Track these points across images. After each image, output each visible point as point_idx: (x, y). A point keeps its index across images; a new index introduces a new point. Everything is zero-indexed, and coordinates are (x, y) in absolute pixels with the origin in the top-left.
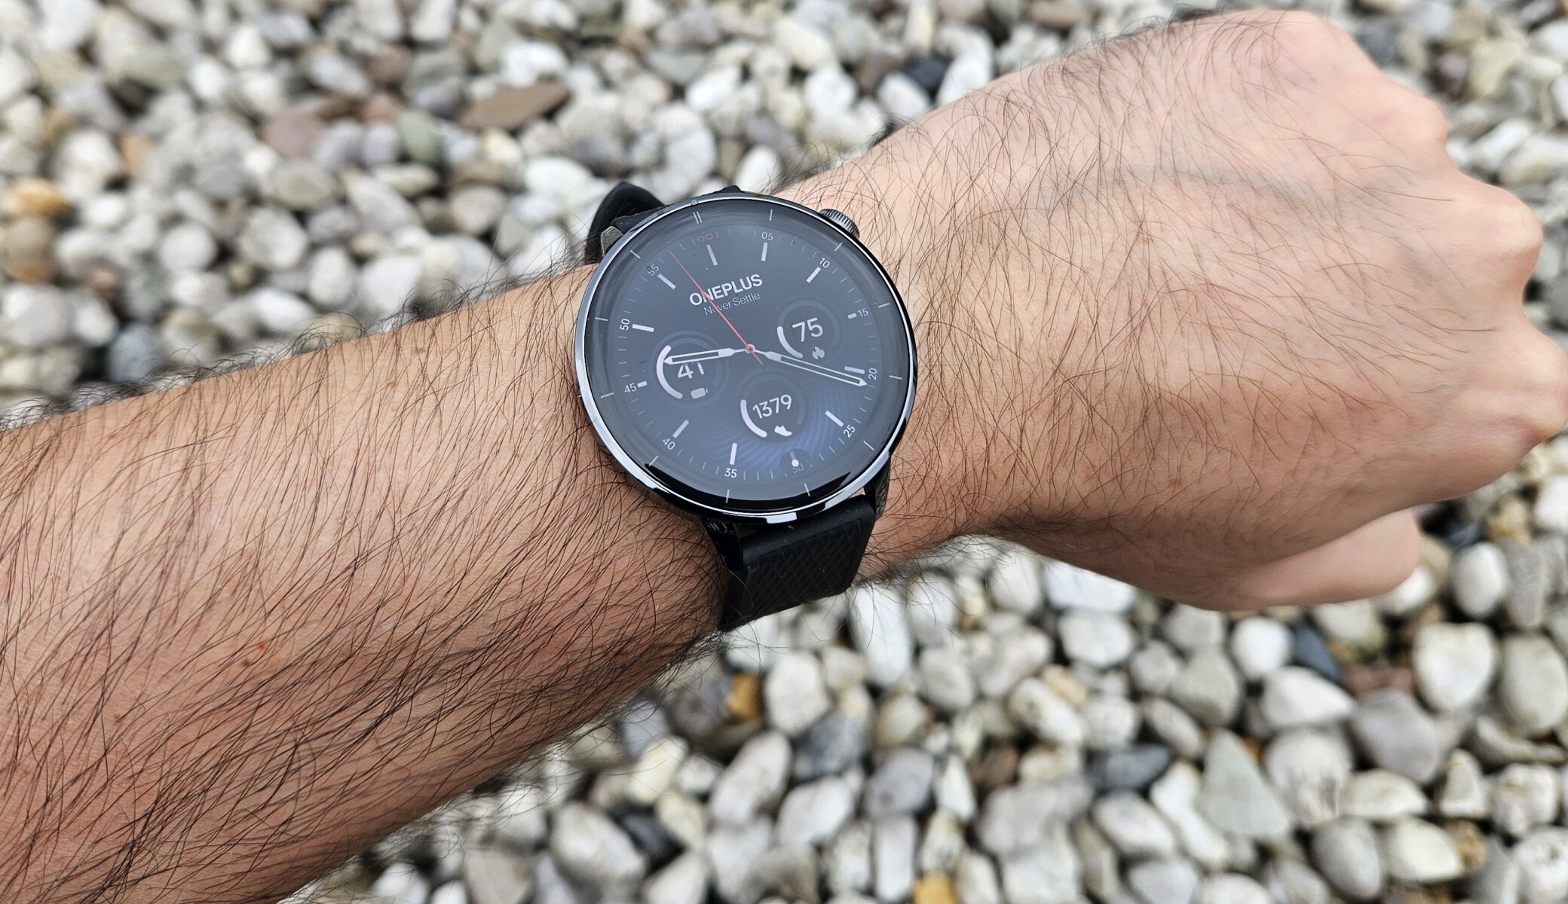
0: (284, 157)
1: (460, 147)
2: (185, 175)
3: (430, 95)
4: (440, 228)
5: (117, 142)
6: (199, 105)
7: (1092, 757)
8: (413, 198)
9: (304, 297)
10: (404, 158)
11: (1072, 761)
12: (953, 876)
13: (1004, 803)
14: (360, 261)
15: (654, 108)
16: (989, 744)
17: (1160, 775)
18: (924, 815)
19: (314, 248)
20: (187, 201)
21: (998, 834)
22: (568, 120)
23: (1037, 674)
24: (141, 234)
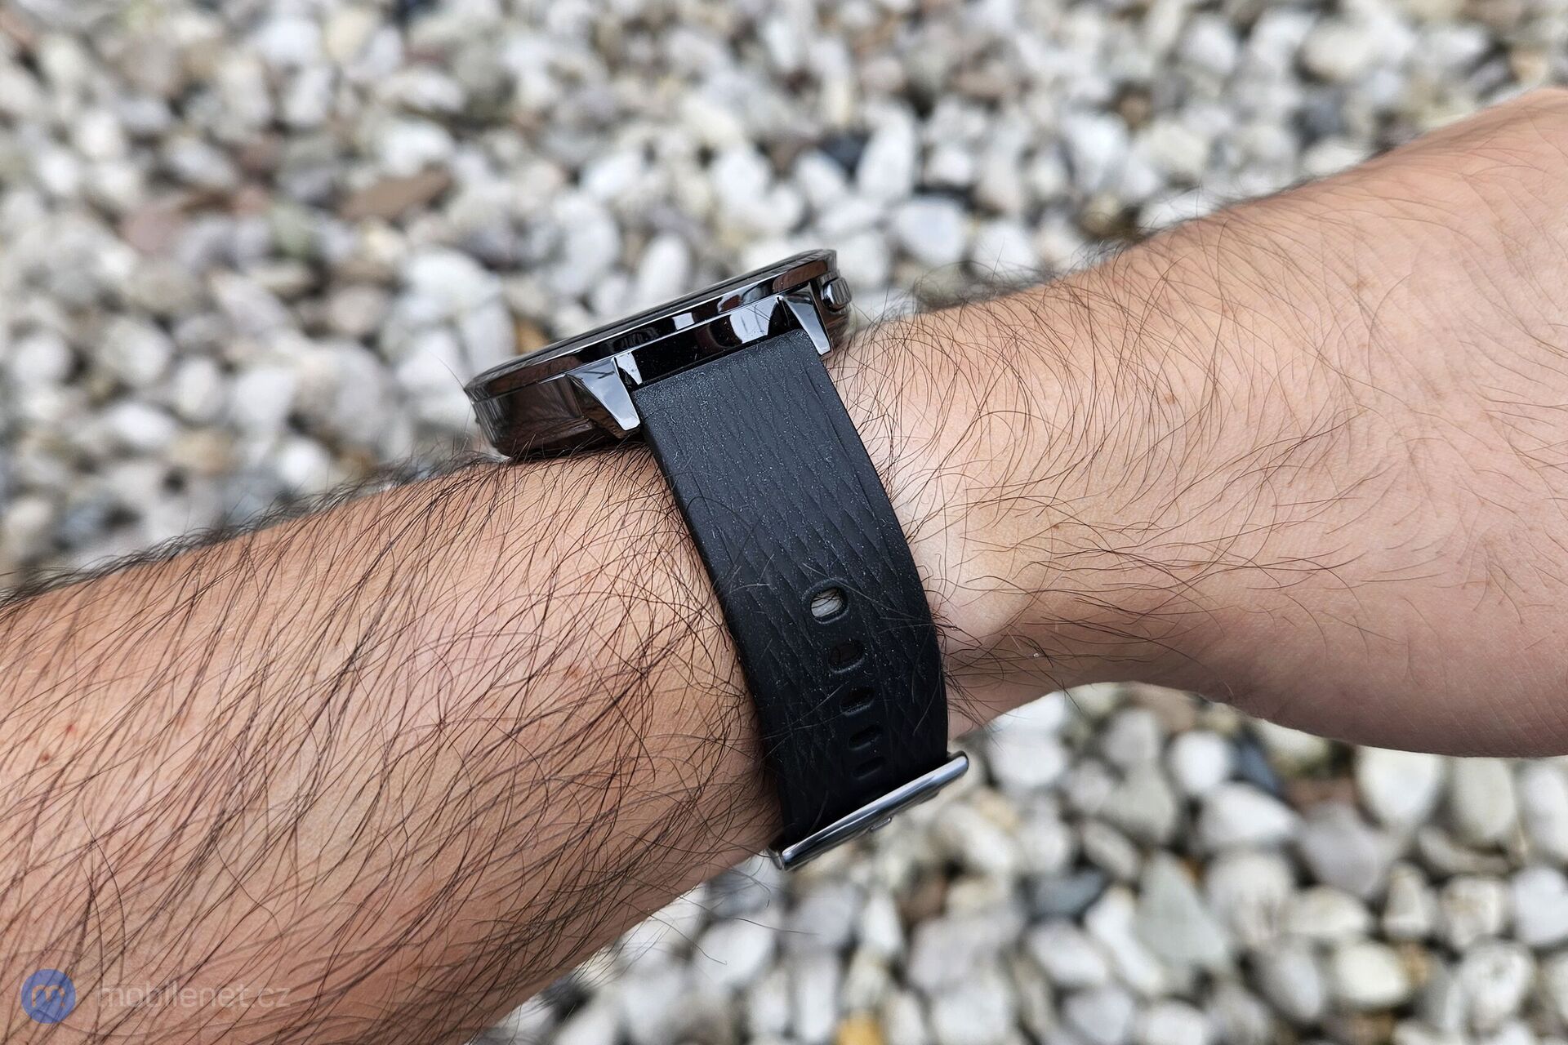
0: (146, 256)
1: (337, 242)
2: (36, 280)
3: (304, 185)
4: (317, 332)
6: (51, 203)
7: (1026, 886)
8: (289, 299)
9: (170, 411)
10: (276, 254)
11: (1001, 890)
12: (878, 1015)
13: (933, 938)
14: (229, 369)
15: (552, 196)
16: (917, 876)
17: (1093, 902)
18: (848, 952)
19: (178, 358)
20: (41, 309)
21: (926, 969)
22: (457, 210)
23: (965, 798)
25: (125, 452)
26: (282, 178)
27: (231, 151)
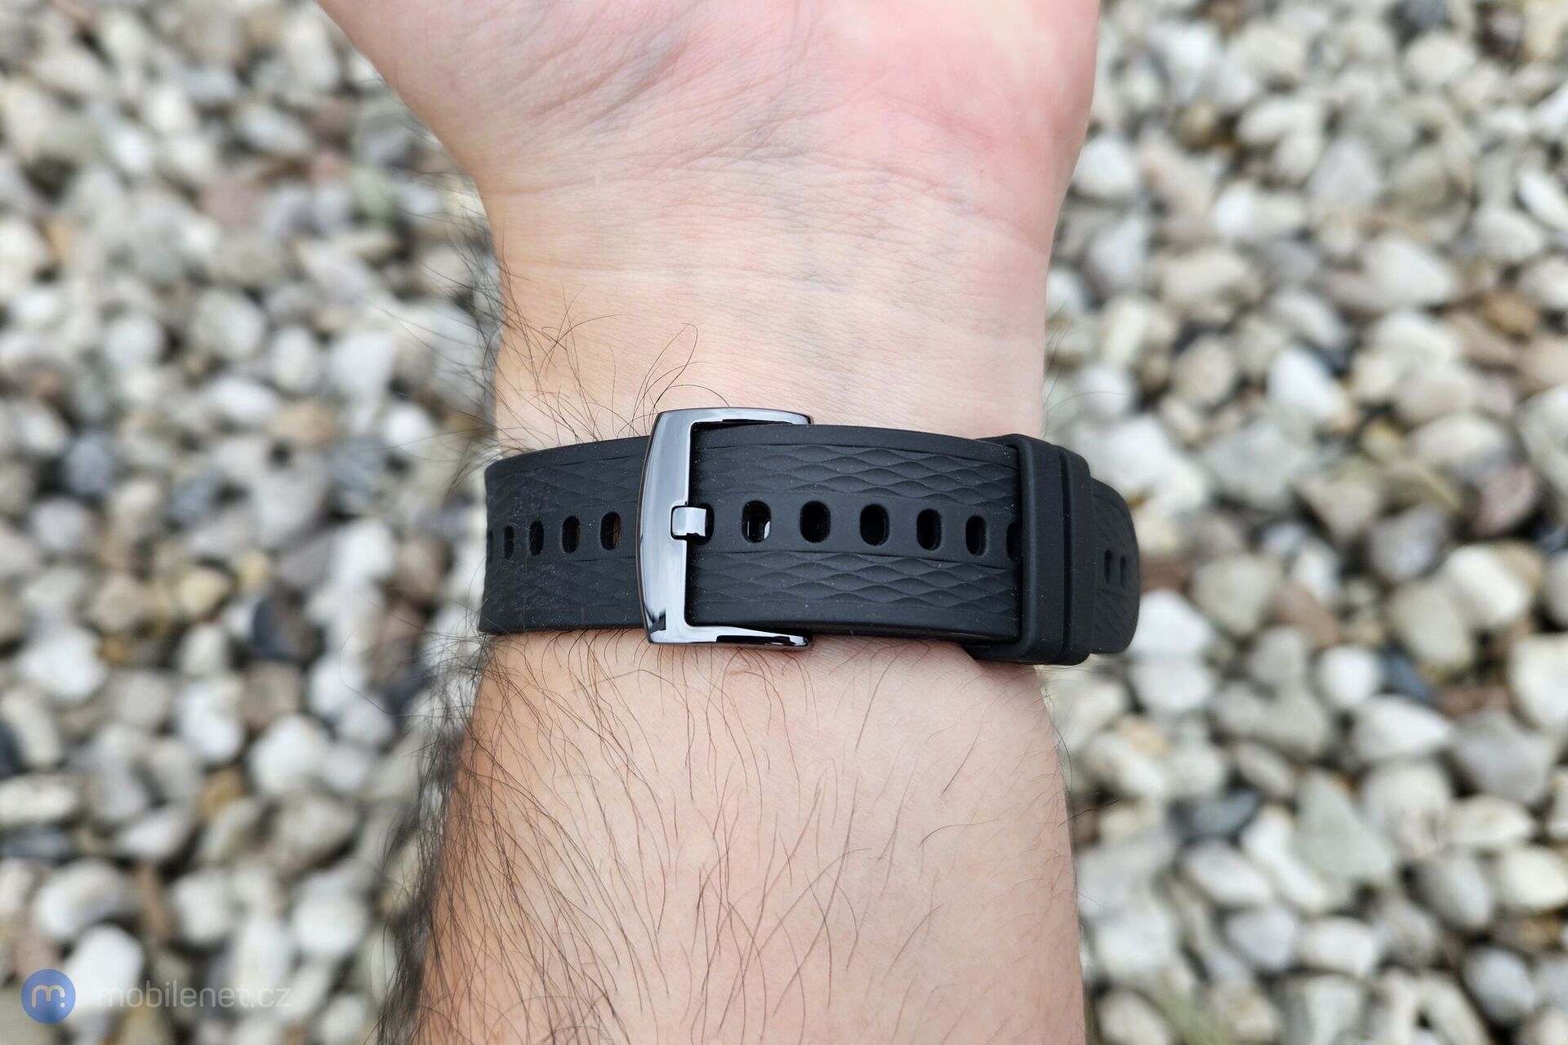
1: (421, 202)
2: (120, 260)
3: (381, 146)
4: (409, 294)
5: (41, 228)
6: (127, 181)
7: (1180, 812)
8: (376, 264)
9: (269, 383)
10: (358, 218)
11: (1153, 816)
14: (324, 338)
17: (1248, 822)
19: (273, 328)
20: (128, 289)
23: (1109, 727)
24: (79, 330)
25: (228, 427)
26: (357, 140)
27: (302, 115)
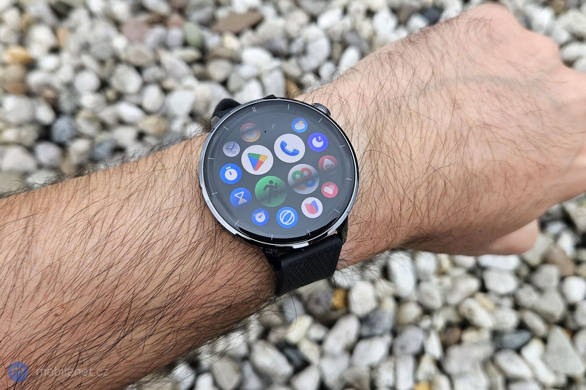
0: (131, 41)
1: (212, 41)
2: (86, 47)
3: (198, 15)
4: (203, 78)
5: (54, 31)
6: (92, 15)
7: (496, 334)
8: (190, 63)
9: (140, 106)
10: (185, 44)
11: (486, 335)
12: (431, 383)
13: (455, 352)
14: (166, 91)
15: (302, 26)
16: (449, 325)
17: (526, 344)
18: (419, 356)
19: (145, 84)
20: (87, 60)
21: (452, 366)
22: (262, 30)
23: (472, 296)
24: (66, 74)
25: (121, 122)
26: (187, 13)
